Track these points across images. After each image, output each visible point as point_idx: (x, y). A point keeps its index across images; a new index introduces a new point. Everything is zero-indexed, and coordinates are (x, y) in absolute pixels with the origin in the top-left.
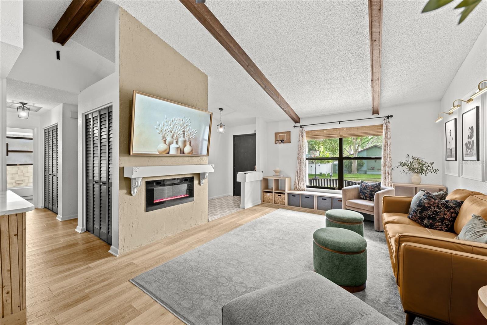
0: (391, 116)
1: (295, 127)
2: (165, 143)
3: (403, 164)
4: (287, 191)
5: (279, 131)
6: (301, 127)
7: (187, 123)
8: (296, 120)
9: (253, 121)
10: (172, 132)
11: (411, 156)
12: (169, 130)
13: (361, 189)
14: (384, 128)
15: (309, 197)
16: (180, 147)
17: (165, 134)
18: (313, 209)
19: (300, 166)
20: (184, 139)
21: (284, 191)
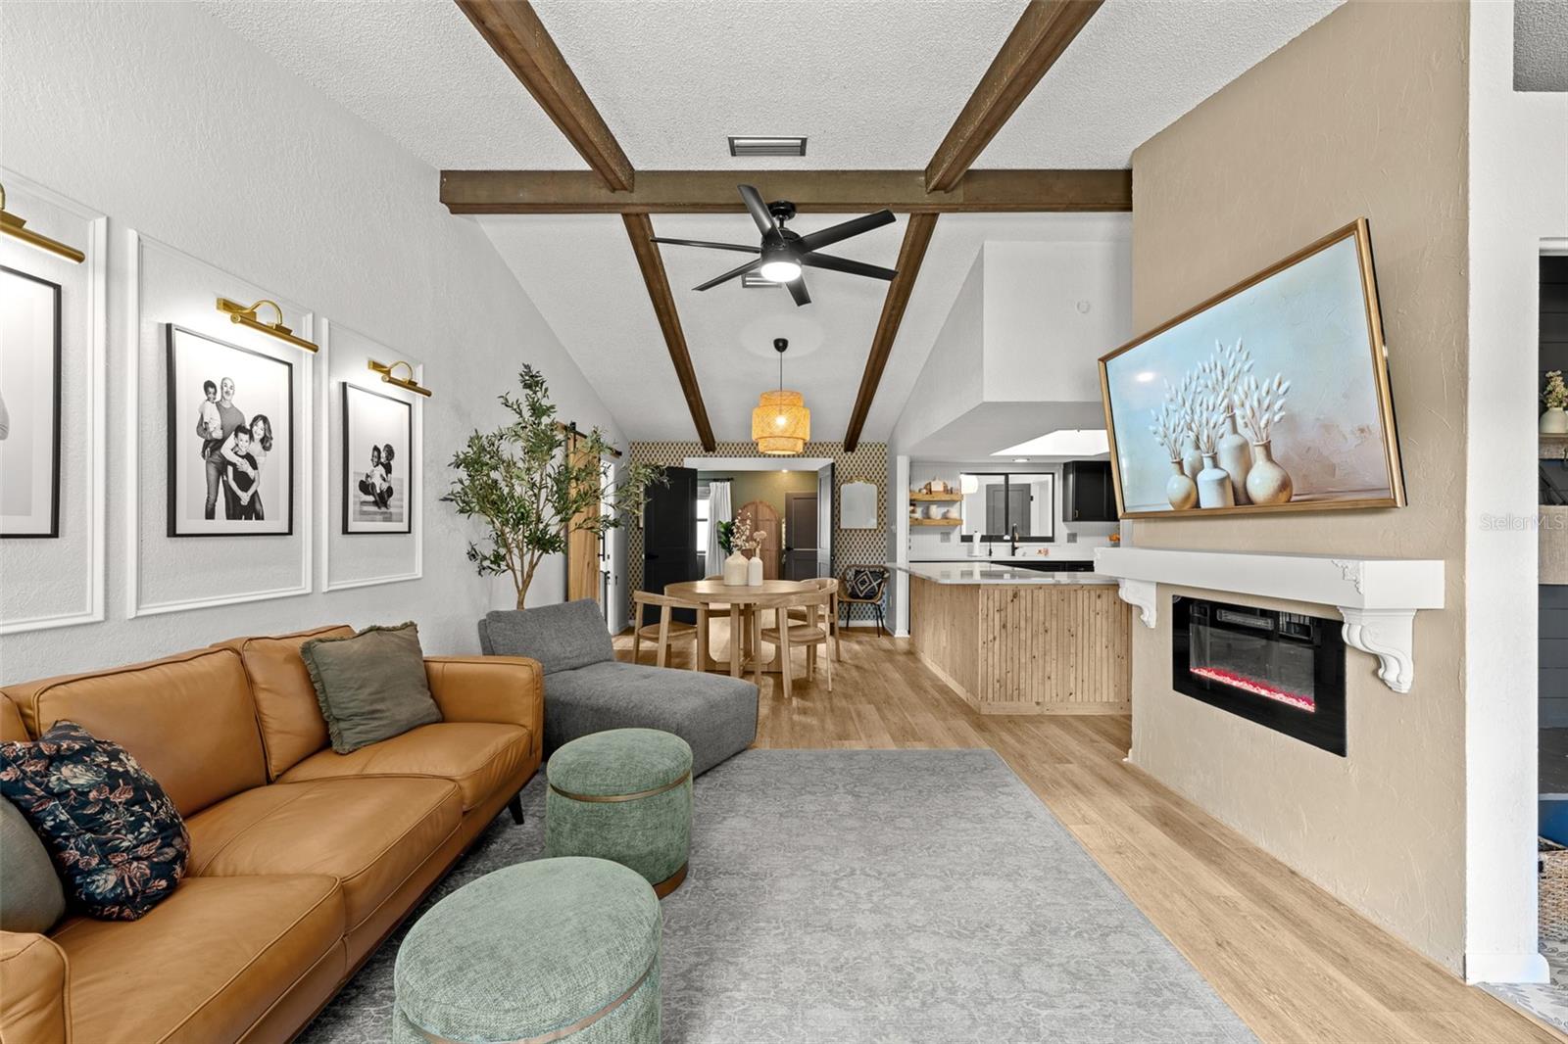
2: (1183, 473)
7: (1233, 366)
16: (1228, 476)
20: (1235, 440)
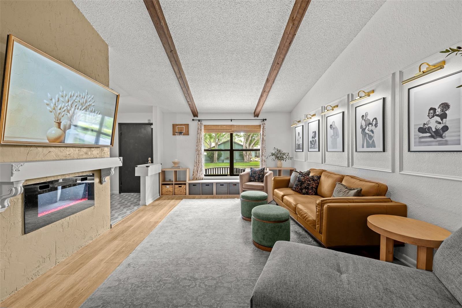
0: (266, 120)
1: (193, 120)
2: (59, 127)
3: (273, 154)
4: (188, 182)
5: (178, 123)
6: (199, 121)
7: (90, 101)
8: (195, 114)
9: (149, 110)
10: (70, 112)
11: (276, 149)
12: (65, 108)
13: (251, 173)
14: (262, 128)
15: (209, 185)
17: (60, 113)
18: (213, 194)
19: (199, 157)
21: (185, 181)
